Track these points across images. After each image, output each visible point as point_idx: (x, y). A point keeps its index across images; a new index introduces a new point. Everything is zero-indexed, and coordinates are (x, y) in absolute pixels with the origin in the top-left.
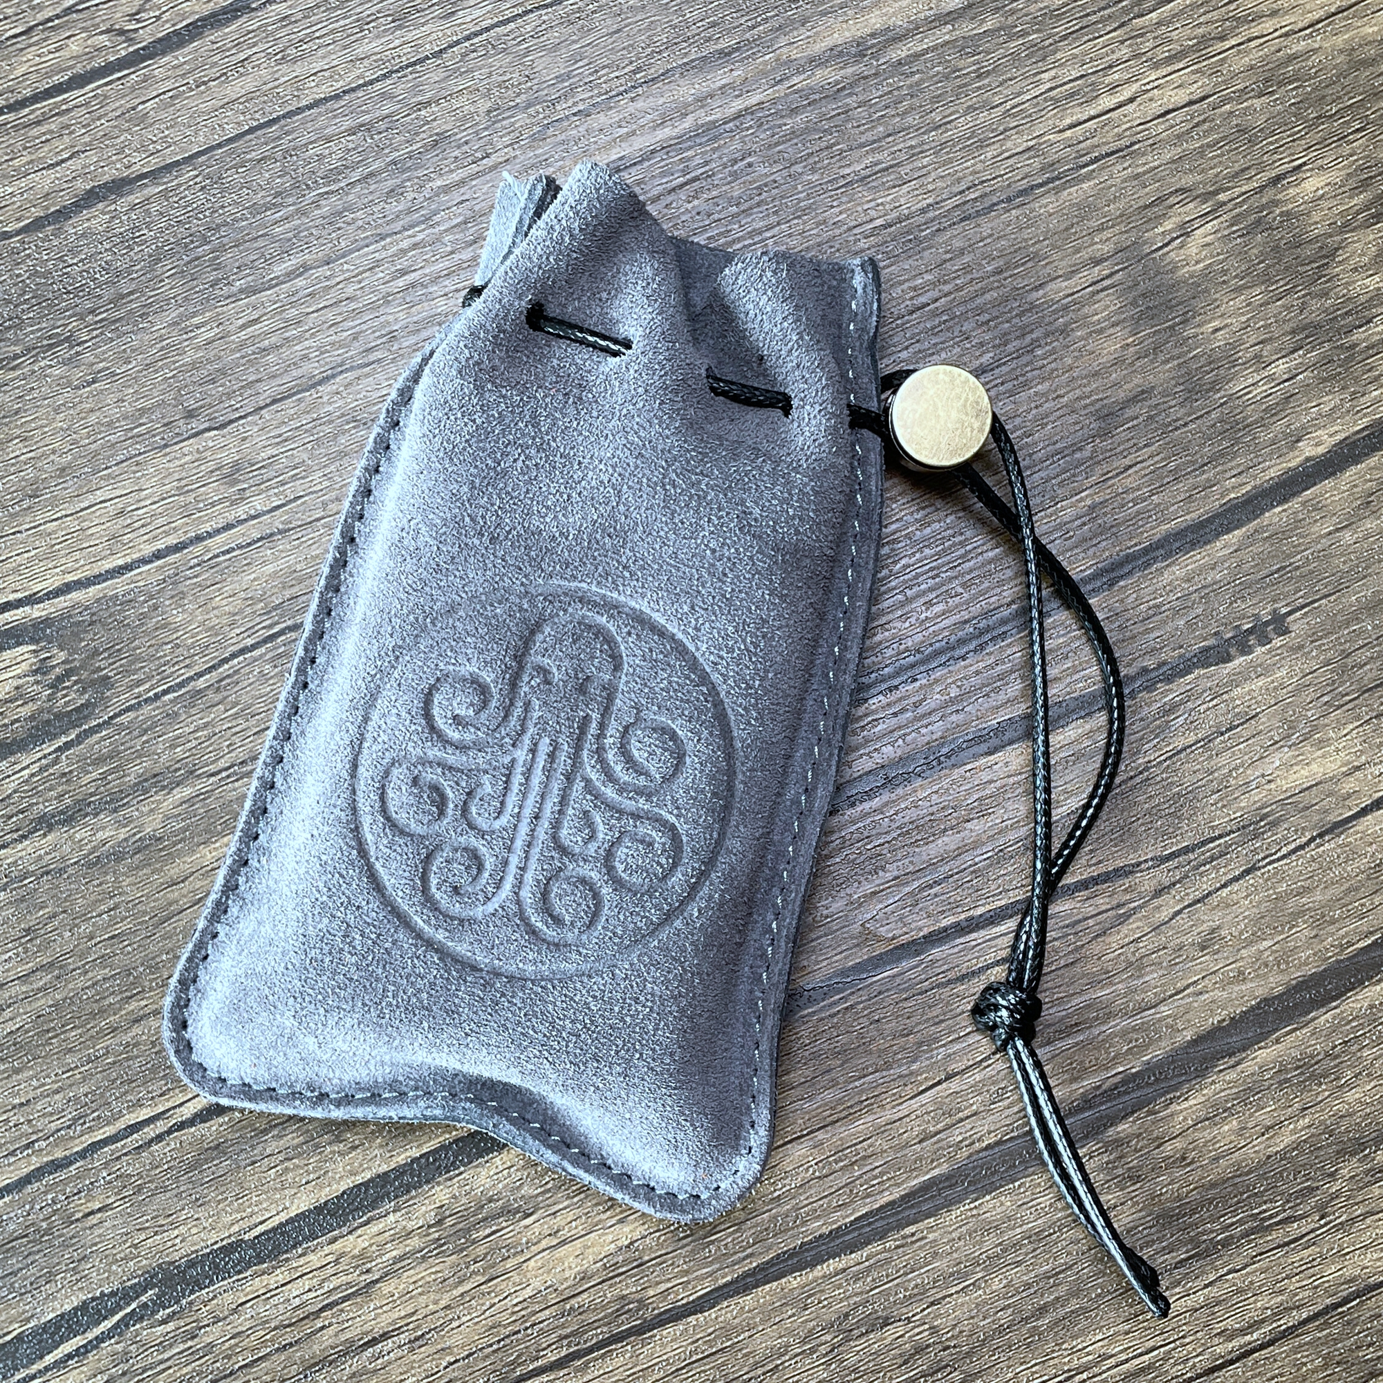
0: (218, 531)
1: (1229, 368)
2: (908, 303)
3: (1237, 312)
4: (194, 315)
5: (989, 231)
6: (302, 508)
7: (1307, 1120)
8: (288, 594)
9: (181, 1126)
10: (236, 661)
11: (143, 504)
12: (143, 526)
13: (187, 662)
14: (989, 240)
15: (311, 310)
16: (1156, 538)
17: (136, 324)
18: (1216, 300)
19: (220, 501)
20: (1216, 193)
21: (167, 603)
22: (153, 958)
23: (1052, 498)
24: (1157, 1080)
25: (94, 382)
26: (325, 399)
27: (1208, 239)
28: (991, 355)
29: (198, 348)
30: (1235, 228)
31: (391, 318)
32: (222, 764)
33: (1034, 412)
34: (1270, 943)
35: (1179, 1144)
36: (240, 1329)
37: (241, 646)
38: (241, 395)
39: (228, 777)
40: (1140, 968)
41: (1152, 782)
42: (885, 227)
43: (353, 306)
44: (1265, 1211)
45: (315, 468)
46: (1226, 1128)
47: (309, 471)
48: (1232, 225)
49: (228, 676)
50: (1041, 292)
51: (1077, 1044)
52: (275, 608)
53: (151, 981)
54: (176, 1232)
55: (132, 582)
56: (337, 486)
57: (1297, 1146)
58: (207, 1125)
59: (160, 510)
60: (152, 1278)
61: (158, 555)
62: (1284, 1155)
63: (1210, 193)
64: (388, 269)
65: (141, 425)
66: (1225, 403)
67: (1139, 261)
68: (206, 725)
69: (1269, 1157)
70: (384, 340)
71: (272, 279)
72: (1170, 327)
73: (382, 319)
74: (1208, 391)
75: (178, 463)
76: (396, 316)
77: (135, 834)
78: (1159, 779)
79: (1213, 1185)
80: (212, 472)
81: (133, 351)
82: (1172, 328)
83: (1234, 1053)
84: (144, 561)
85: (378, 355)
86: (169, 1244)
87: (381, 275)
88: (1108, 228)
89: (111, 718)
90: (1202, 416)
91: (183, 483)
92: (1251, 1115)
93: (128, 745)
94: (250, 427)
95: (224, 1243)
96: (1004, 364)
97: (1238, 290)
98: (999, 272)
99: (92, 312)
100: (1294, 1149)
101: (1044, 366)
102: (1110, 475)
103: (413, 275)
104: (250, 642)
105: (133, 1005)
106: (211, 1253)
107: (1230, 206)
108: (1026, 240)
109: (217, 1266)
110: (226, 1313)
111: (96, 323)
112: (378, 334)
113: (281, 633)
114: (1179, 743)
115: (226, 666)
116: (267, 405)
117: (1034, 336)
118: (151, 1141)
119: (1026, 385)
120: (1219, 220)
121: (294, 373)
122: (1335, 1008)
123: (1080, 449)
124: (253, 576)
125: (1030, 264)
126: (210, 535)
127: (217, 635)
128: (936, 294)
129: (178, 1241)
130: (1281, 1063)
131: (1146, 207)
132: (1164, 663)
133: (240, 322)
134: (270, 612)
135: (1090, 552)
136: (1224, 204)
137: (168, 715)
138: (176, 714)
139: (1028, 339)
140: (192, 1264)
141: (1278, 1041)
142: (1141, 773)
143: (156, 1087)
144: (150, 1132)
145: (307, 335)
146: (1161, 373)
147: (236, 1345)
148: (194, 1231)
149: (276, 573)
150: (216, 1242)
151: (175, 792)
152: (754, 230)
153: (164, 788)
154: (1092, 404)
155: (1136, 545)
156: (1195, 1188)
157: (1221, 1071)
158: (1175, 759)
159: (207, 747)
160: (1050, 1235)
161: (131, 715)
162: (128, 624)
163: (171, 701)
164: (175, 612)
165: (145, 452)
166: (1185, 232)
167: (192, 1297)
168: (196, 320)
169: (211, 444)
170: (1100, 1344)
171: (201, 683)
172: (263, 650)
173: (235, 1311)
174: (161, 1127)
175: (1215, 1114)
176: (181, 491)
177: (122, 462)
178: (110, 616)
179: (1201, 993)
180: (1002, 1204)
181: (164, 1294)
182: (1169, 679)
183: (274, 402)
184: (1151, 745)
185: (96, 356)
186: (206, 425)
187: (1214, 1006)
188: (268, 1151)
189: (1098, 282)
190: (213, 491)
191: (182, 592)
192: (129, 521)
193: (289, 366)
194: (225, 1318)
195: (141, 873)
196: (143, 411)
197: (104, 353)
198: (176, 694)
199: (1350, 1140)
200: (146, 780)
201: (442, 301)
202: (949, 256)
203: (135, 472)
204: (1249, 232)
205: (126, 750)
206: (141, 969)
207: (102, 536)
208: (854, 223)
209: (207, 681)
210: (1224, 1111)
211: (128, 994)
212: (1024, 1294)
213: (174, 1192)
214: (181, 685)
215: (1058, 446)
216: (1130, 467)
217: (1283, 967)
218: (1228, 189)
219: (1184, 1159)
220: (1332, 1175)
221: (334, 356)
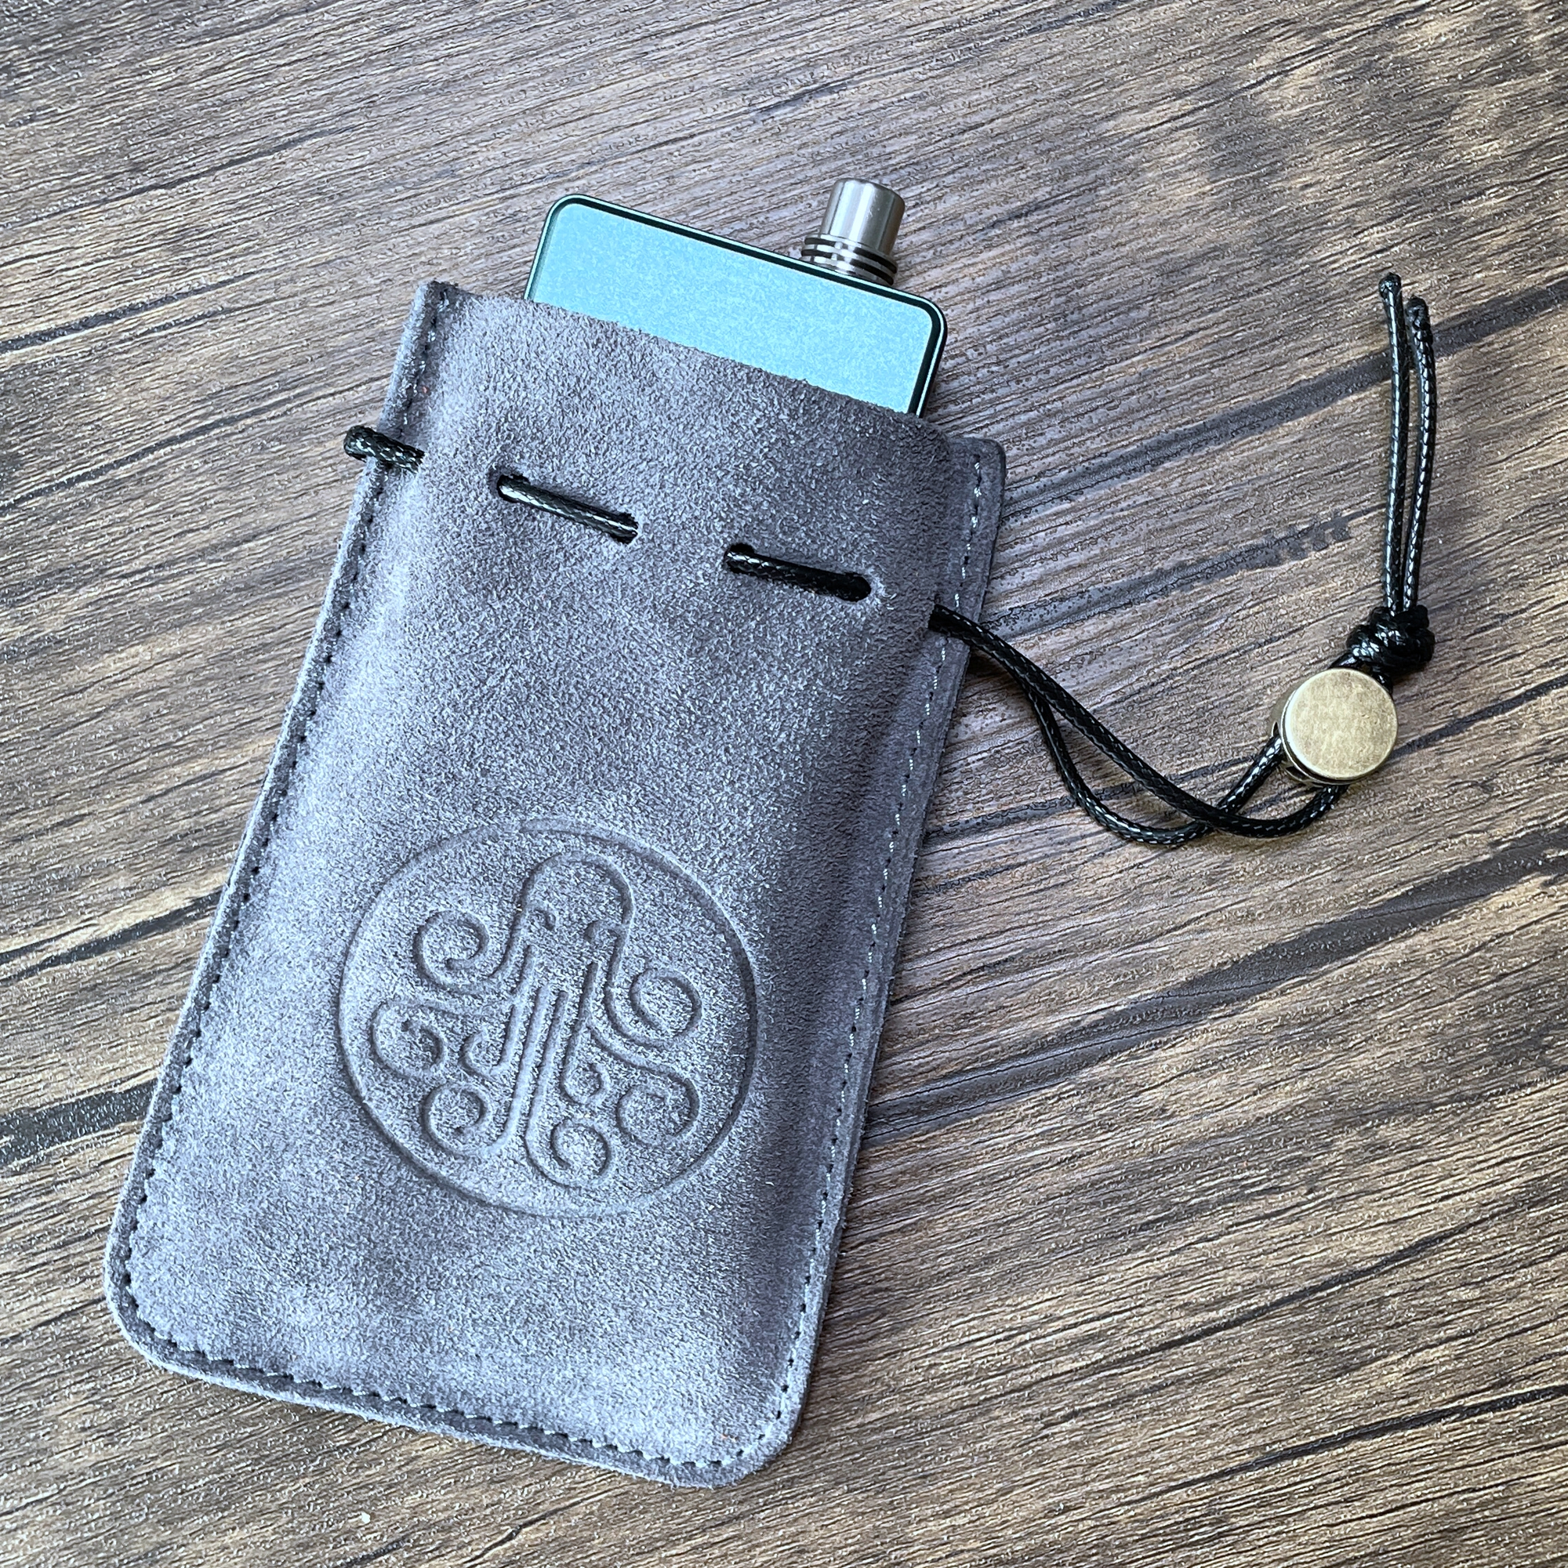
0: (155, 304)
1: (1316, 232)
2: (960, 120)
3: (1331, 169)
4: (151, 55)
5: (1060, 47)
6: (251, 287)
7: (1305, 1083)
8: (227, 381)
9: (56, 961)
10: (162, 451)
11: (74, 264)
12: (72, 289)
13: (108, 447)
14: (1059, 58)
15: (282, 62)
16: (1211, 417)
17: (84, 59)
18: (1309, 152)
19: (160, 270)
20: (1324, 28)
21: (92, 378)
22: (41, 773)
23: (1100, 361)
24: (1143, 1021)
25: (32, 120)
26: (289, 165)
27: (1309, 81)
28: (1048, 189)
29: (152, 94)
30: (1340, 71)
31: (372, 81)
32: (137, 565)
33: (1089, 260)
34: (1288, 883)
35: (1160, 1094)
36: (100, 1189)
37: (170, 435)
38: (195, 151)
39: (142, 580)
40: (1138, 897)
41: (1175, 691)
42: (942, 30)
43: (331, 62)
44: (1248, 1178)
45: (271, 242)
46: (1214, 1082)
47: (264, 245)
48: (1338, 68)
49: (152, 468)
50: (1112, 123)
51: (1059, 973)
52: (211, 397)
53: (37, 798)
54: (40, 1076)
55: (54, 351)
56: (293, 266)
57: (1291, 1110)
58: (85, 962)
59: (92, 273)
60: (8, 1123)
61: (85, 324)
62: (1275, 1118)
63: (1316, 28)
64: (373, 23)
65: (80, 174)
66: (1307, 271)
67: (1227, 98)
68: (123, 520)
69: (1259, 1119)
70: (362, 104)
71: (242, 23)
72: (1253, 178)
73: (361, 80)
74: (1289, 255)
75: (117, 221)
76: (377, 78)
77: (32, 634)
78: (1183, 689)
79: (1193, 1143)
80: (154, 235)
81: (78, 90)
82: (1255, 179)
83: (1232, 1001)
84: (69, 329)
85: (354, 121)
86: (31, 1088)
87: (366, 30)
88: (1196, 57)
89: (17, 501)
90: (1278, 283)
91: (122, 244)
92: (1244, 1071)
93: (34, 533)
94: (202, 188)
95: (92, 1093)
96: (1062, 201)
97: (1337, 142)
98: (1066, 95)
99: (36, 40)
100: (1287, 1113)
101: (1106, 208)
102: (1168, 340)
103: (401, 33)
104: (179, 431)
105: (15, 823)
106: (76, 1102)
107: (1337, 45)
108: (1102, 62)
109: (82, 1117)
110: (87, 1170)
111: (40, 53)
112: (355, 97)
113: (215, 425)
114: (1211, 650)
115: (151, 457)
116: (223, 167)
117: (1099, 172)
118: (21, 974)
119: (1083, 229)
120: (1324, 60)
121: (257, 133)
122: (1352, 962)
123: (1137, 307)
124: (189, 358)
125: (1102, 90)
126: (145, 307)
127: (143, 420)
128: (992, 113)
129: (41, 1086)
130: (1284, 1017)
131: (1242, 36)
132: (1204, 560)
133: (202, 68)
134: (205, 400)
135: (1135, 426)
136: (1332, 42)
137: (81, 504)
138: (91, 504)
139: (1092, 176)
140: (54, 1113)
141: (1283, 993)
142: (1164, 680)
143: (32, 916)
144: (21, 964)
145: (276, 91)
146: (1238, 230)
147: (95, 1206)
148: (60, 1077)
149: (215, 357)
150: (83, 1092)
151: (81, 591)
152: (794, 19)
153: (69, 585)
154: (1157, 257)
155: (1187, 423)
156: (1172, 1145)
157: (1215, 1019)
158: (1203, 669)
159: (122, 544)
160: (1006, 1179)
161: (41, 500)
162: (46, 398)
163: (86, 489)
164: (99, 390)
165: (81, 206)
166: (1283, 69)
167: (52, 1149)
168: (152, 61)
169: (156, 204)
170: (1048, 1304)
171: (121, 472)
172: (193, 442)
173: (97, 1169)
174: (34, 959)
175: (1206, 1065)
176: (117, 254)
177: (56, 214)
178: (26, 387)
179: (1203, 931)
180: (955, 1140)
181: (21, 1142)
182: (1208, 578)
183: (231, 163)
184: (1179, 650)
185: (37, 91)
186: (153, 182)
187: (1216, 947)
188: (150, 1000)
189: (1178, 117)
190: (154, 257)
191: (108, 368)
192: (57, 282)
193: (252, 123)
194: (85, 1176)
195: (35, 678)
196: (84, 159)
197: (46, 88)
198: (92, 482)
199: (1351, 1109)
200: (50, 575)
201: (430, 67)
202: (1011, 71)
203: (68, 227)
204: (1355, 78)
205: (30, 539)
206: (27, 784)
207: (25, 297)
208: (907, 23)
209: (127, 471)
210: (1214, 1064)
211: (9, 810)
212: (970, 1241)
213: (42, 1033)
214: (98, 473)
215: (1112, 302)
216: (1192, 333)
217: (1299, 911)
218: (1339, 25)
219: (1164, 1111)
220: (1327, 1145)
221: (304, 119)
